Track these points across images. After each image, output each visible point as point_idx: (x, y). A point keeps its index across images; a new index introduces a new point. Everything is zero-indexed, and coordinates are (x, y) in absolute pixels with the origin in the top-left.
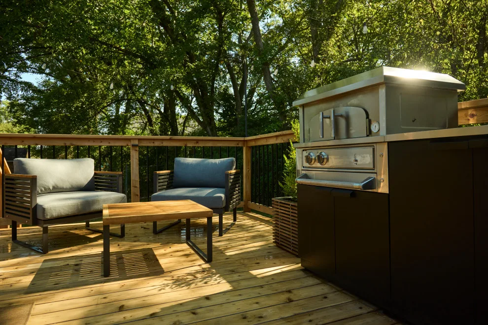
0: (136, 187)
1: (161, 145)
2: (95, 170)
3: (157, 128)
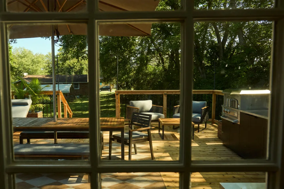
3: (167, 65)
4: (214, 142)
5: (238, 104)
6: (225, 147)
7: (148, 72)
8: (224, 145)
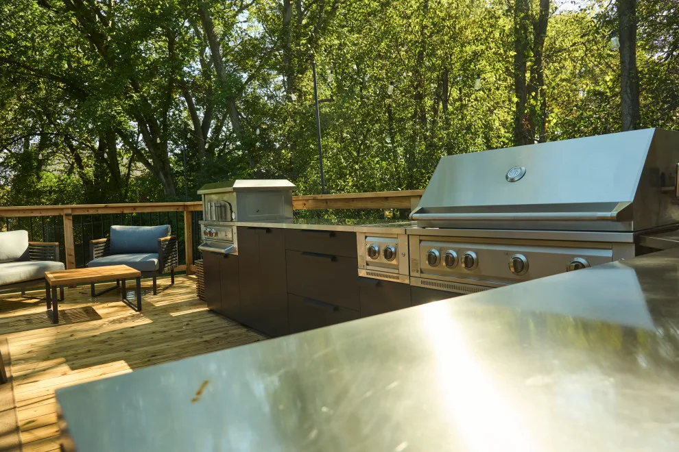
0: (70, 255)
1: (96, 213)
2: (29, 240)
3: (90, 171)
4: (190, 309)
5: (232, 212)
6: (212, 315)
7: (44, 187)
8: (210, 311)
